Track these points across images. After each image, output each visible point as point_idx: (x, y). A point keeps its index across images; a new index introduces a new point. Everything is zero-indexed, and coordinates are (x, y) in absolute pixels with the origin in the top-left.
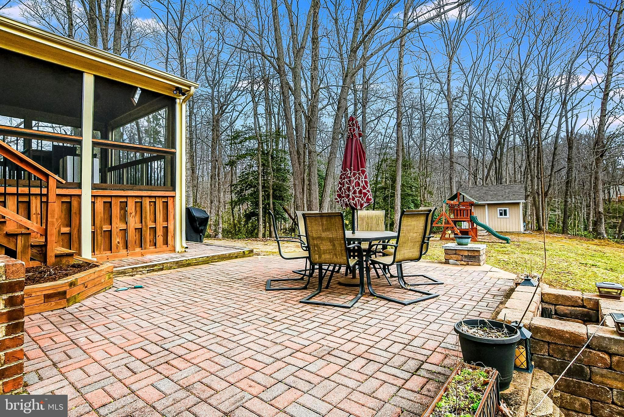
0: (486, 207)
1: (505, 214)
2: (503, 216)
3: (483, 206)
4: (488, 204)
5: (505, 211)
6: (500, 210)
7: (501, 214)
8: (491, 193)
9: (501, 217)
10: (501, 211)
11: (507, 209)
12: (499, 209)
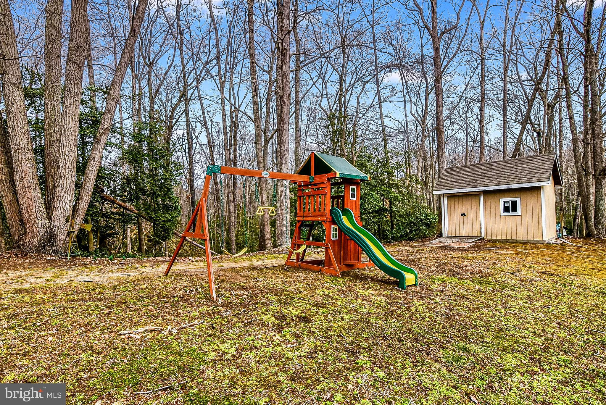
0: (481, 197)
1: (515, 209)
2: (511, 213)
3: (476, 195)
4: (485, 193)
5: (514, 204)
6: (505, 202)
7: (507, 209)
8: (492, 173)
9: (507, 214)
10: (507, 205)
11: (518, 200)
12: (502, 200)
